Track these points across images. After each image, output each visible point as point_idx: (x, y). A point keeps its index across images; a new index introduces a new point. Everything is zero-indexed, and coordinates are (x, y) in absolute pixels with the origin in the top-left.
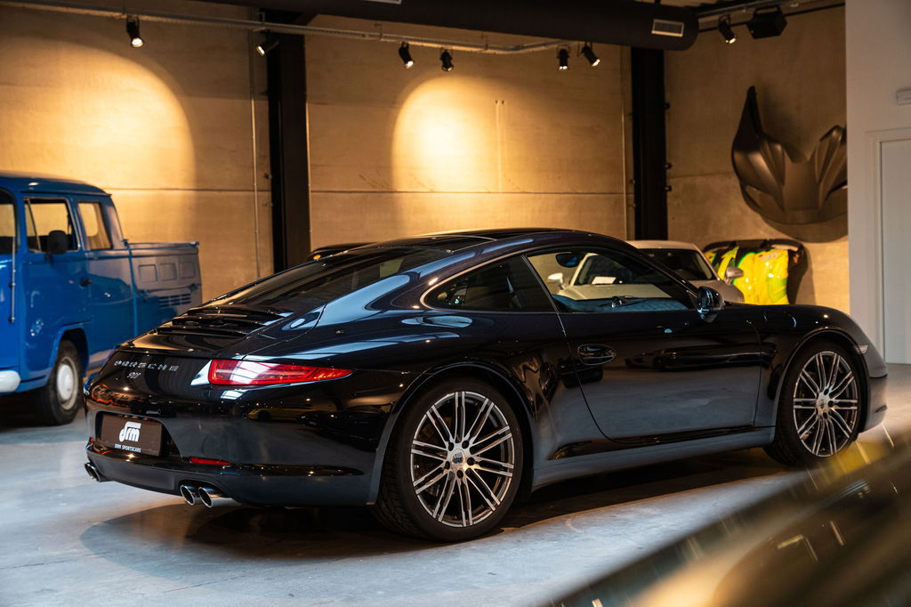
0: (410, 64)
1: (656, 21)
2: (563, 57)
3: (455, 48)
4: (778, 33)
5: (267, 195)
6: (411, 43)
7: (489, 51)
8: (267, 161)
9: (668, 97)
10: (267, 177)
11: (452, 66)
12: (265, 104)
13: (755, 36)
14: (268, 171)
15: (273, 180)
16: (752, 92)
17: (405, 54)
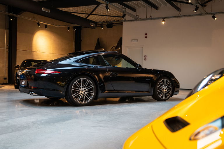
0: (40, 26)
1: (91, 23)
2: (69, 28)
3: (48, 24)
4: (112, 28)
5: (8, 49)
6: (40, 22)
7: (54, 26)
8: (8, 43)
9: (82, 39)
10: (8, 46)
11: (47, 28)
12: (8, 31)
13: (108, 28)
14: (8, 45)
15: (9, 47)
16: (98, 39)
17: (39, 24)
